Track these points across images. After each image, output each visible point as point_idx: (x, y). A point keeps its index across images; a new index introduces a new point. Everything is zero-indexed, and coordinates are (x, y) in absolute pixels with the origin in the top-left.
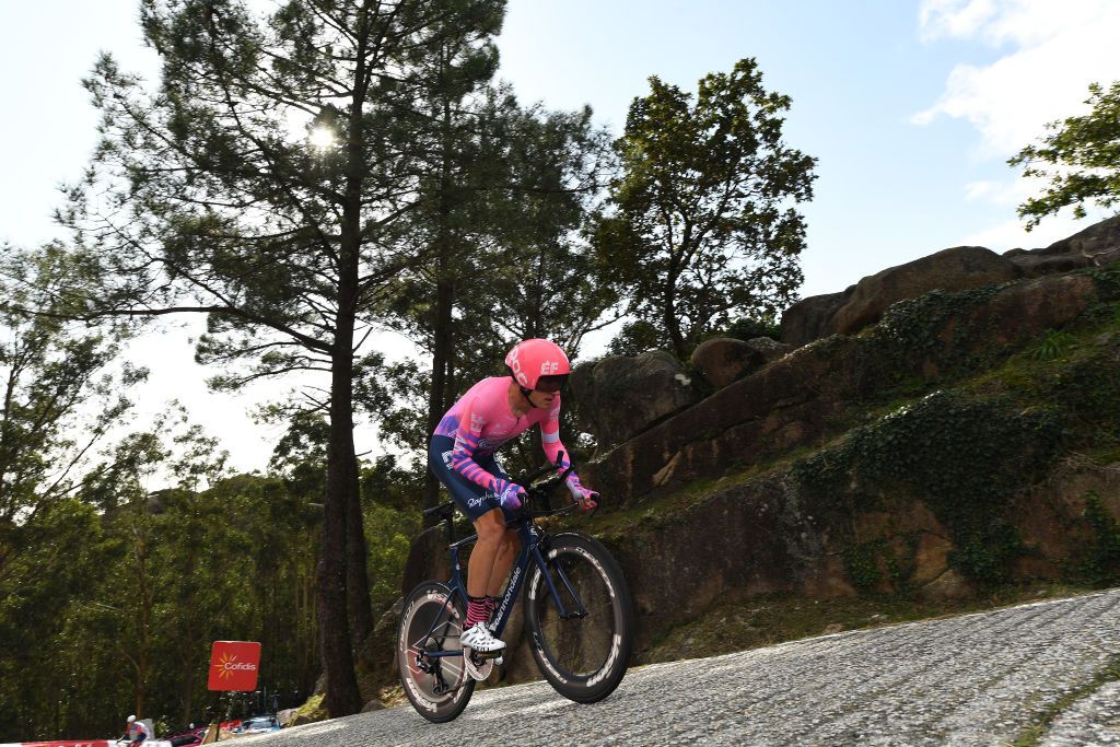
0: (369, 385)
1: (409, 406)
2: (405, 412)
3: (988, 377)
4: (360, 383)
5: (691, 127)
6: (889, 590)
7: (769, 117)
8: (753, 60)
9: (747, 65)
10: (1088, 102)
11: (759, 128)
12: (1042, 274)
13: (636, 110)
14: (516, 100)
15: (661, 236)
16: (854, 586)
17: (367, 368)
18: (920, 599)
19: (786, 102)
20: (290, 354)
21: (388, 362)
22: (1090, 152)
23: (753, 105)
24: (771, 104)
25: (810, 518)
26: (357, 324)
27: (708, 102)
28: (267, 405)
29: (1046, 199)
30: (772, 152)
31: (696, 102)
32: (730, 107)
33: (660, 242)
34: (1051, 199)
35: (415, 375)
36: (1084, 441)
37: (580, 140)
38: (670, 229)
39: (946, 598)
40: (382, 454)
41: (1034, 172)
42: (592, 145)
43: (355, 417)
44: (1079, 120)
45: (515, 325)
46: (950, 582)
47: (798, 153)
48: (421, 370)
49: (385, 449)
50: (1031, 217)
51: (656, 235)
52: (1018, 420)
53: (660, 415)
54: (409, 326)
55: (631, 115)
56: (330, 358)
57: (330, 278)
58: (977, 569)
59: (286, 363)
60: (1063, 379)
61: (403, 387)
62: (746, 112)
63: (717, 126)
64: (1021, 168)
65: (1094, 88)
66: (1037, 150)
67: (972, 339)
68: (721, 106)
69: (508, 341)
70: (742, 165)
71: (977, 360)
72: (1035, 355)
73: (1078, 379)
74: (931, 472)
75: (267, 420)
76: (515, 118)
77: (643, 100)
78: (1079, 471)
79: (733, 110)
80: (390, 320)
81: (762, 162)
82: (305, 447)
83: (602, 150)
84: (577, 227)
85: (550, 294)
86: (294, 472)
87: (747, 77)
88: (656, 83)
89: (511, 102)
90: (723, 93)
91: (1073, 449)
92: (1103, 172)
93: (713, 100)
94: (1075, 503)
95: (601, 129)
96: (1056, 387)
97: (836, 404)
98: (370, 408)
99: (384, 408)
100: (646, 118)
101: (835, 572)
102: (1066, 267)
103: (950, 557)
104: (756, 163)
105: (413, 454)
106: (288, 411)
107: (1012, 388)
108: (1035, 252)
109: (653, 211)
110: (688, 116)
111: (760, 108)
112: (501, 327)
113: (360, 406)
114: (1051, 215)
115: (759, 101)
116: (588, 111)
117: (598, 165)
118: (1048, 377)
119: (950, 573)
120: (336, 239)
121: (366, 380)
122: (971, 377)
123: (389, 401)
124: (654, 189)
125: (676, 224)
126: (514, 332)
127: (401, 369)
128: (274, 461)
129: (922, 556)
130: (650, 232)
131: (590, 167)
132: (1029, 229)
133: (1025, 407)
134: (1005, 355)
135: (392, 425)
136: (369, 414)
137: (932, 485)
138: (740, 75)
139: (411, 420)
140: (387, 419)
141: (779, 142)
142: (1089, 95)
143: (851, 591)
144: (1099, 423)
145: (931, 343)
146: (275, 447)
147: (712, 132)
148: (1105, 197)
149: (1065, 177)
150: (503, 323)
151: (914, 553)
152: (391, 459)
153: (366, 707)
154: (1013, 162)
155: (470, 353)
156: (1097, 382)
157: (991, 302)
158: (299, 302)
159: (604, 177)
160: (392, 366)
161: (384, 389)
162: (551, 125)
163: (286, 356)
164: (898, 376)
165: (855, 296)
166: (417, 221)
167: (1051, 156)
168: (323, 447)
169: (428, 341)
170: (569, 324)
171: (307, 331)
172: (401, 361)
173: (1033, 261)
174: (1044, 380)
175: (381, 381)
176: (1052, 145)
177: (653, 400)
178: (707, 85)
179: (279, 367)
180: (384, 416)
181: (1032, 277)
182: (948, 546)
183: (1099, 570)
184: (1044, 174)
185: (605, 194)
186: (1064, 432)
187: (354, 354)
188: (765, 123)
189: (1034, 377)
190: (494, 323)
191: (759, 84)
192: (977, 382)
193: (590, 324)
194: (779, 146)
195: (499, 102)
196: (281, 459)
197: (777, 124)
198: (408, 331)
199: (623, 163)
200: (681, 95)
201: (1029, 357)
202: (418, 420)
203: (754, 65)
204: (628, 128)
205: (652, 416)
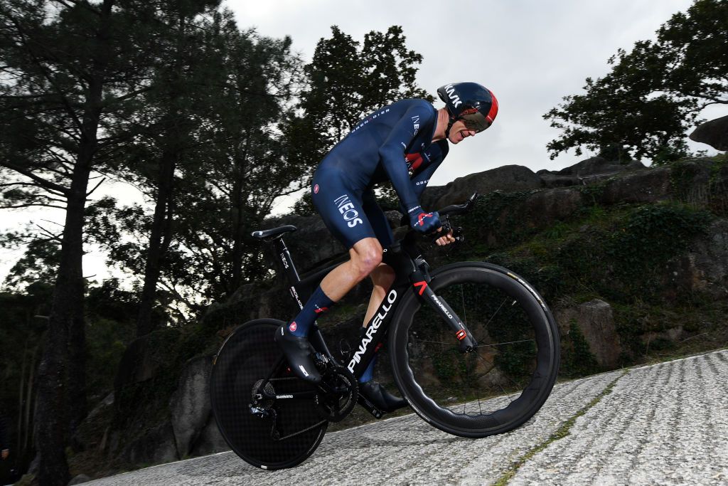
0: (101, 222)
1: (134, 241)
2: (130, 245)
3: (522, 247)
4: (93, 220)
5: (358, 65)
6: (459, 381)
7: (408, 66)
8: (401, 27)
9: (396, 30)
10: (585, 88)
11: (402, 72)
12: (556, 187)
13: (322, 47)
14: (236, 24)
15: (333, 135)
16: (439, 378)
17: (101, 209)
18: (477, 386)
19: (419, 58)
20: (31, 192)
21: (119, 206)
22: (585, 118)
23: (398, 57)
24: (410, 58)
25: (415, 333)
26: (92, 174)
27: (370, 50)
28: (5, 233)
29: (561, 142)
30: (408, 89)
31: (362, 48)
32: (384, 55)
33: (332, 139)
34: (564, 142)
35: (141, 217)
36: (570, 289)
37: (280, 60)
38: (340, 131)
39: (492, 385)
40: (108, 277)
41: (557, 124)
42: (288, 66)
43: (85, 247)
44: (580, 98)
45: (225, 186)
46: (495, 375)
47: (425, 92)
48: (146, 214)
49: (110, 272)
50: (553, 151)
51: (330, 134)
52: (537, 274)
53: (322, 259)
54: (139, 180)
55: (318, 50)
56: (66, 199)
57: (73, 136)
58: (510, 367)
59: (27, 199)
60: (562, 251)
61: (130, 226)
62: (394, 61)
63: (375, 67)
64: (549, 121)
65: (589, 80)
66: (559, 111)
67: (516, 223)
68: (378, 54)
69: (218, 197)
70: (389, 95)
71: (518, 236)
72: (548, 236)
73: (570, 251)
74: (488, 305)
75: (4, 245)
76: (235, 37)
77: (327, 41)
78: (567, 307)
79: (386, 58)
80: (124, 173)
81: (402, 95)
82: (39, 268)
83: (295, 70)
84: (276, 121)
85: (253, 166)
86: (28, 289)
87: (396, 37)
88: (336, 30)
89: (232, 25)
90: (380, 46)
91: (565, 293)
92: (591, 130)
93: (373, 49)
94: (564, 326)
95: (296, 56)
96: (558, 256)
97: (435, 258)
98: (102, 241)
99: (112, 241)
100: (328, 53)
101: (428, 368)
102: (569, 184)
103: (496, 358)
104: (399, 95)
105: (134, 278)
106: (25, 239)
107: (535, 254)
108: (554, 173)
109: (329, 117)
110: (356, 57)
111: (403, 59)
112: (214, 186)
113: (92, 238)
114: (563, 152)
115: (403, 55)
116: (288, 41)
117: (292, 80)
118: (554, 249)
119: (495, 369)
120: (81, 106)
121: (99, 218)
122: (514, 246)
123: (117, 236)
124: (330, 103)
125: (344, 128)
126: (223, 191)
127: (130, 212)
128: (9, 278)
129: (480, 359)
130: (326, 131)
131: (286, 81)
132: (552, 158)
133: (542, 266)
134: (533, 233)
135: (120, 254)
136: (99, 245)
137: (488, 313)
138: (391, 36)
139: (135, 252)
140: (114, 250)
141: (413, 83)
142: (586, 84)
143: (437, 382)
144: (579, 279)
145: (493, 223)
146: (12, 267)
147: (371, 70)
148: (592, 145)
149: (572, 130)
150: (216, 184)
151: (475, 357)
152: (115, 281)
153: (73, 481)
154: (546, 117)
155: (188, 204)
156: (579, 254)
157: (527, 201)
158: (42, 152)
159: (295, 89)
160: (122, 209)
161: (114, 226)
162: (260, 47)
163: (27, 194)
164: (473, 243)
165: (452, 189)
166: (150, 100)
167: (565, 117)
168: (55, 269)
169: (153, 192)
170: (265, 190)
171: (48, 176)
172: (130, 206)
173: (552, 178)
174: (552, 251)
175: (112, 220)
176: (566, 110)
177: (318, 248)
178: (370, 38)
179: (20, 203)
180: (112, 247)
181: (550, 188)
182: (495, 352)
183: (575, 367)
184: (562, 127)
185: (296, 101)
186: (561, 282)
187: (87, 198)
188: (405, 69)
189: (547, 249)
190: (208, 184)
191: (403, 44)
192: (516, 250)
193: (281, 191)
194: (413, 86)
195: (223, 23)
196: (17, 278)
197: (413, 71)
198: (137, 183)
199: (310, 81)
200: (353, 43)
201: (545, 236)
202: (141, 252)
203: (401, 31)
204: (315, 58)
205: (317, 259)
